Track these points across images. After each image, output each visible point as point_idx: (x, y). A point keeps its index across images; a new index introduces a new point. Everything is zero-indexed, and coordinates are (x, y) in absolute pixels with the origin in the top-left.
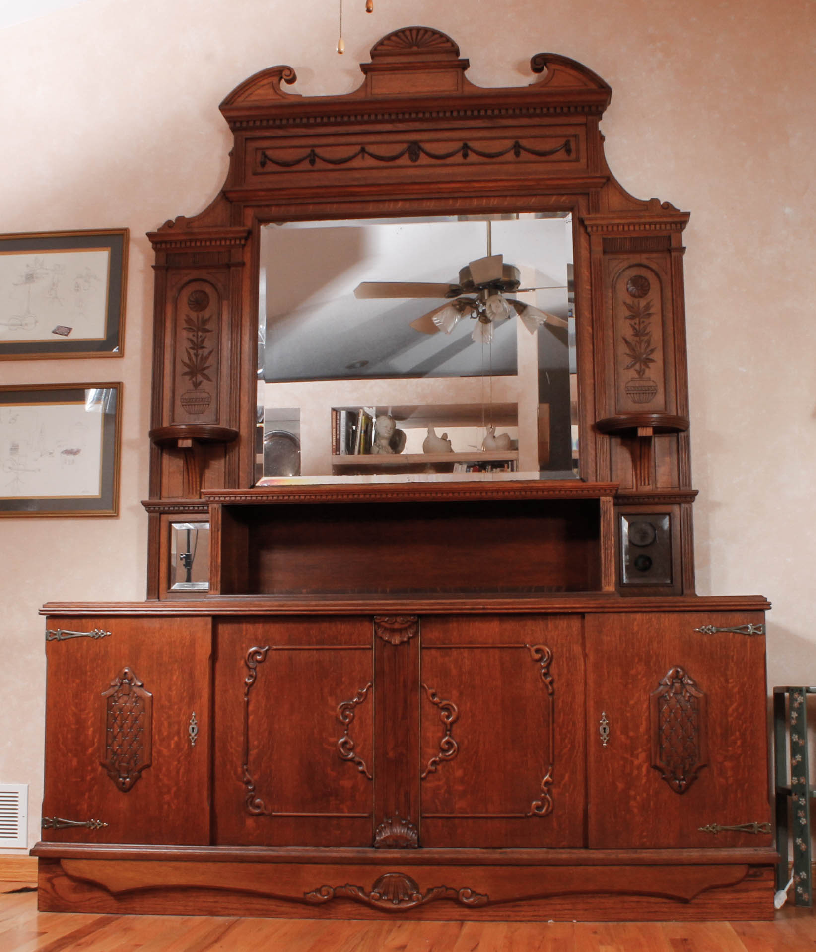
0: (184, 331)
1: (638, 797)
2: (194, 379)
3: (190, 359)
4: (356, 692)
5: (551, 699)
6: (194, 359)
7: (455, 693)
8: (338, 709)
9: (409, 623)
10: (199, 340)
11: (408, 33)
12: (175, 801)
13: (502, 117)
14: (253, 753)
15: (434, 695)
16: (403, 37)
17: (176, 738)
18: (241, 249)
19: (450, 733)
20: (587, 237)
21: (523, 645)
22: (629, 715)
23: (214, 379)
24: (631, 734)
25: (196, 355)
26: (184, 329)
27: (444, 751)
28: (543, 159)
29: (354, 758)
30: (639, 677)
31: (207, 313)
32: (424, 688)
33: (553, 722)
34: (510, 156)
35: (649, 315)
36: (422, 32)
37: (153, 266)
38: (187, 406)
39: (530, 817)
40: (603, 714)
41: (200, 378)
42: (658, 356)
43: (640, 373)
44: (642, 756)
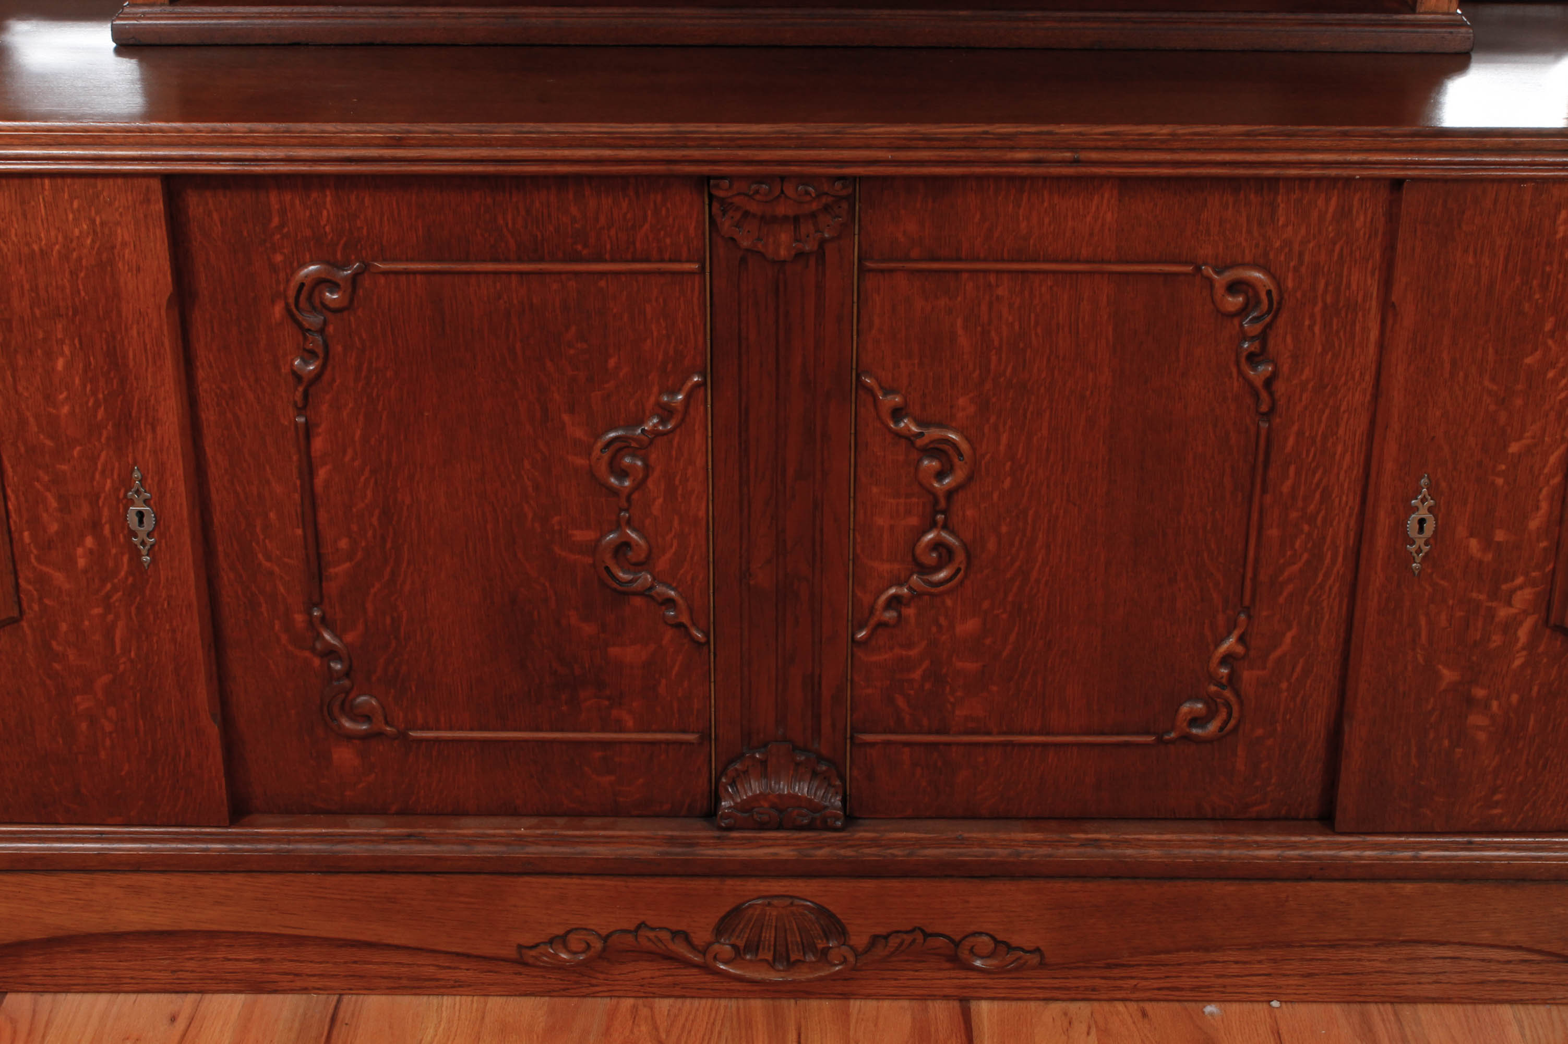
1: (1495, 704)
4: (652, 399)
5: (1264, 425)
7: (965, 406)
8: (596, 452)
9: (824, 200)
12: (112, 711)
14: (339, 570)
15: (897, 413)
17: (89, 541)
19: (946, 518)
21: (1190, 269)
22: (1500, 481)
24: (1500, 536)
27: (924, 570)
29: (651, 588)
30: (1551, 375)
32: (869, 390)
33: (1264, 491)
39: (1172, 741)
40: (1424, 481)
44: (1523, 597)
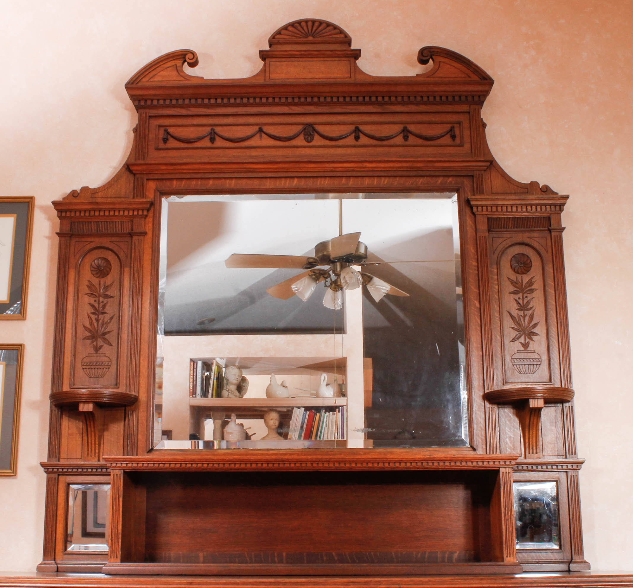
0: (86, 296)
2: (95, 343)
3: (91, 323)
6: (96, 324)
10: (101, 305)
11: (303, 24)
13: (392, 104)
16: (299, 28)
18: (143, 219)
20: (473, 216)
23: (114, 344)
25: (97, 320)
26: (86, 294)
28: (429, 143)
31: (109, 280)
34: (399, 140)
35: (532, 291)
36: (317, 24)
37: (57, 234)
38: (87, 370)
41: (100, 342)
42: (540, 330)
43: (526, 346)
